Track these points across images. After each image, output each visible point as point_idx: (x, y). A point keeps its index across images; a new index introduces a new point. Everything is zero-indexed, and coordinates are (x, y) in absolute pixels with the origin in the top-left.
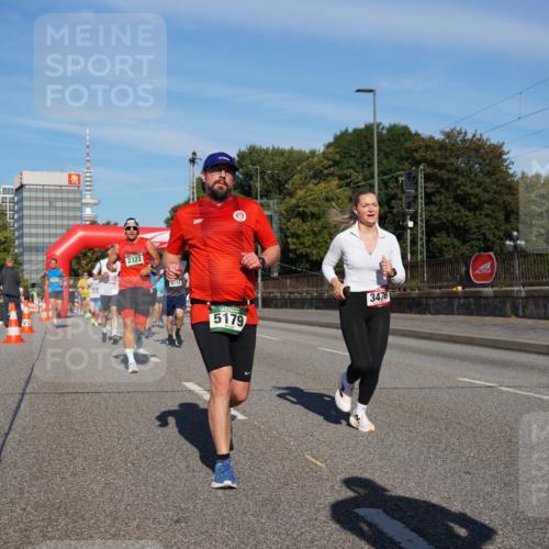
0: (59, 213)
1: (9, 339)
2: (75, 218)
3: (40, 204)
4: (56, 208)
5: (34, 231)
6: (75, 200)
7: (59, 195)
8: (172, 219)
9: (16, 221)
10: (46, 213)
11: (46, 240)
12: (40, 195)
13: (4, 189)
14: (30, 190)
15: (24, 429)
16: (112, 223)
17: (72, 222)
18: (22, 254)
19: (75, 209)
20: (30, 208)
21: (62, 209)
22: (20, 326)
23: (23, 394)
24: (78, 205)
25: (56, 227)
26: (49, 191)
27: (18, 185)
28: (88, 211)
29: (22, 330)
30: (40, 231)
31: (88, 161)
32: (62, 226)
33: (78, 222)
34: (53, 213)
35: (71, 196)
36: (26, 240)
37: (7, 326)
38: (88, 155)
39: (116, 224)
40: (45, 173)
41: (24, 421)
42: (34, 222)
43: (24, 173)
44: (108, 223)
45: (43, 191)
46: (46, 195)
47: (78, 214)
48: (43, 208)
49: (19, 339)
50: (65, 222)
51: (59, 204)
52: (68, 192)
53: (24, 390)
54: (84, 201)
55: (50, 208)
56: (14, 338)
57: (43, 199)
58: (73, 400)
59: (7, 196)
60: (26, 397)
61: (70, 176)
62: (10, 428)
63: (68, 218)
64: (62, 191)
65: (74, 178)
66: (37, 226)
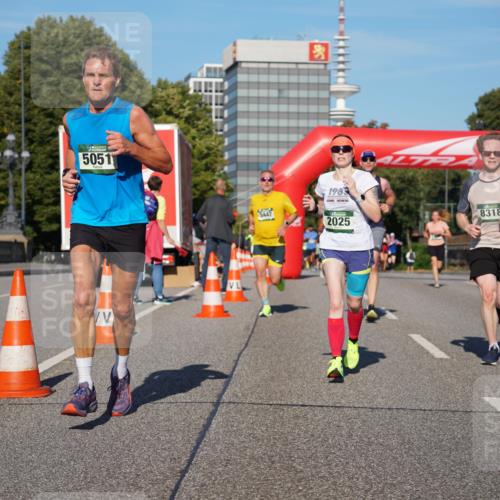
0: (293, 108)
1: (205, 311)
2: (318, 116)
3: (263, 93)
4: (289, 101)
5: (253, 137)
6: (319, 86)
7: (294, 79)
8: (480, 116)
9: (227, 121)
10: (273, 108)
11: (273, 152)
12: (264, 78)
13: (208, 69)
14: (248, 71)
15: (212, 464)
16: (379, 124)
17: (313, 124)
18: (234, 175)
19: (318, 101)
20: (248, 100)
21: (298, 101)
22: (224, 290)
23: (217, 404)
24: (324, 94)
25: (288, 130)
26: (279, 72)
27: (230, 63)
28: (340, 105)
29: (228, 297)
30: (263, 137)
31: (341, 20)
32: (297, 130)
33: (324, 123)
34: (283, 108)
35: (313, 79)
36: (241, 151)
37: (204, 290)
38: (342, 10)
39: (385, 126)
40: (272, 42)
41: (214, 450)
42: (253, 122)
43: (240, 42)
44: (372, 125)
45: (268, 71)
46: (273, 78)
47: (323, 109)
48: (268, 100)
49: (221, 312)
50: (303, 123)
51: (293, 94)
52: (309, 72)
53: (220, 396)
54: (334, 88)
55: (279, 100)
56: (212, 310)
57: (269, 85)
58: (297, 417)
59: (214, 80)
60: (222, 409)
61: (312, 46)
62: (190, 462)
63: (308, 116)
64: (299, 72)
65: (319, 50)
66: (258, 129)
